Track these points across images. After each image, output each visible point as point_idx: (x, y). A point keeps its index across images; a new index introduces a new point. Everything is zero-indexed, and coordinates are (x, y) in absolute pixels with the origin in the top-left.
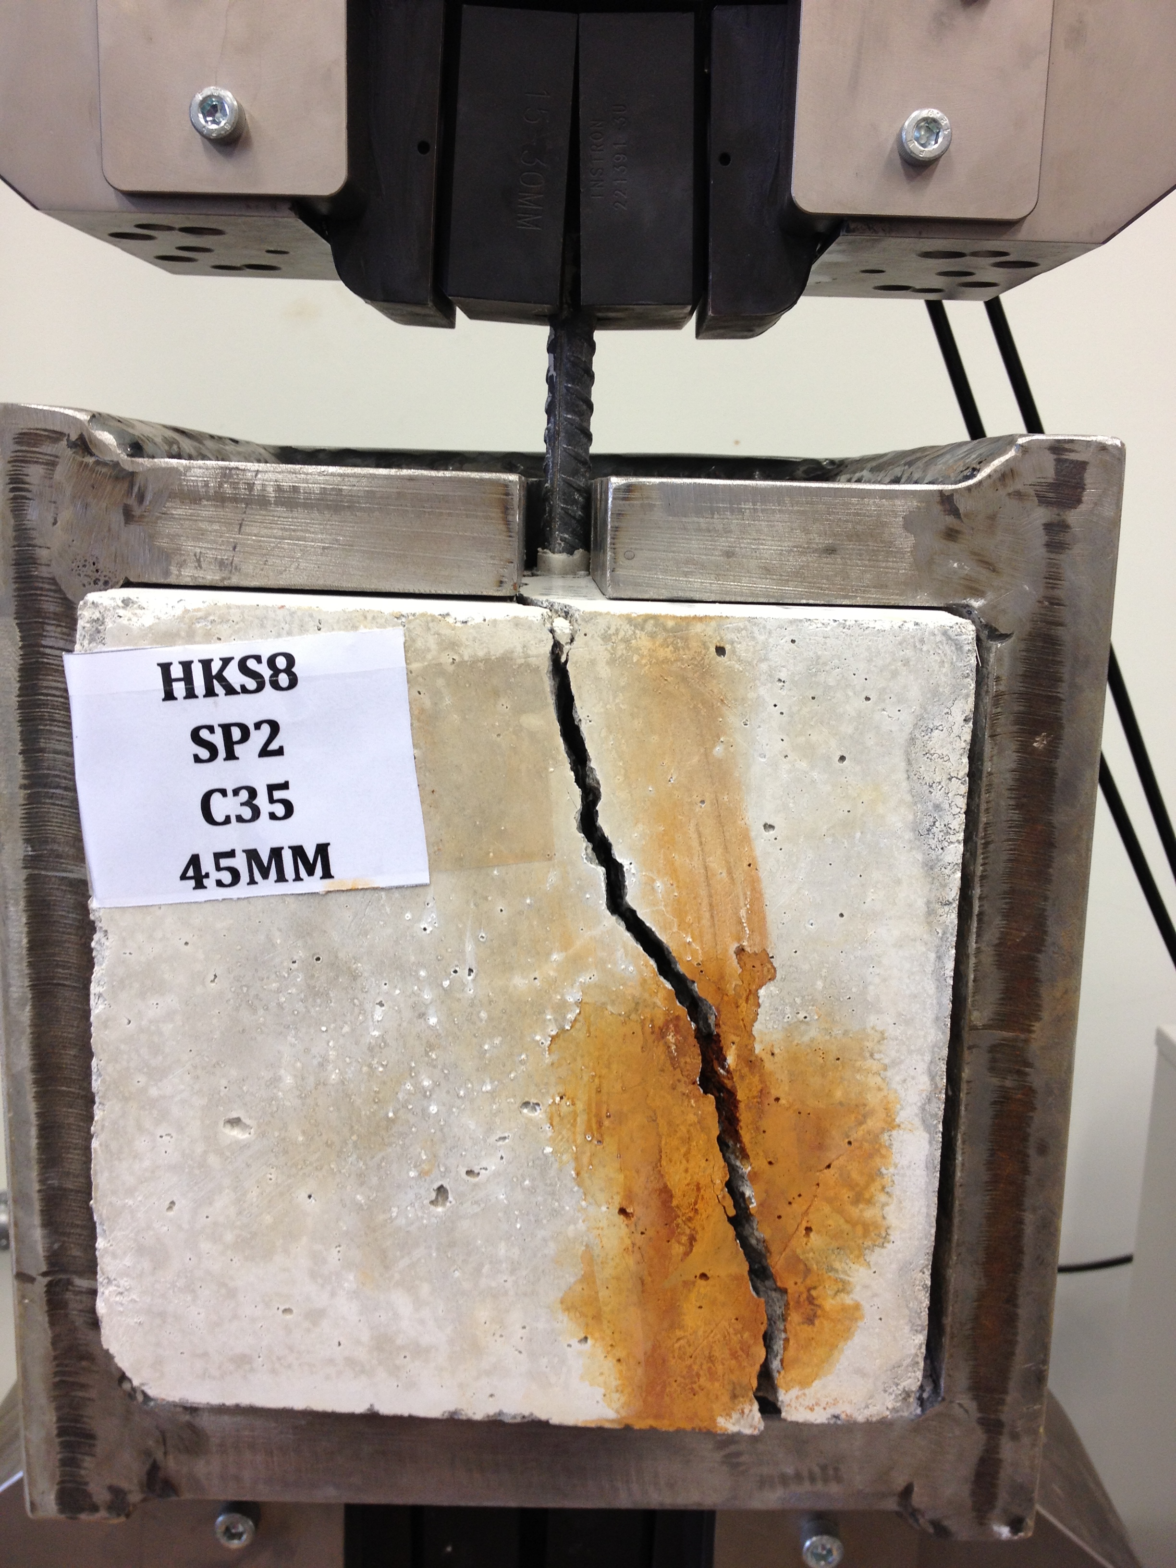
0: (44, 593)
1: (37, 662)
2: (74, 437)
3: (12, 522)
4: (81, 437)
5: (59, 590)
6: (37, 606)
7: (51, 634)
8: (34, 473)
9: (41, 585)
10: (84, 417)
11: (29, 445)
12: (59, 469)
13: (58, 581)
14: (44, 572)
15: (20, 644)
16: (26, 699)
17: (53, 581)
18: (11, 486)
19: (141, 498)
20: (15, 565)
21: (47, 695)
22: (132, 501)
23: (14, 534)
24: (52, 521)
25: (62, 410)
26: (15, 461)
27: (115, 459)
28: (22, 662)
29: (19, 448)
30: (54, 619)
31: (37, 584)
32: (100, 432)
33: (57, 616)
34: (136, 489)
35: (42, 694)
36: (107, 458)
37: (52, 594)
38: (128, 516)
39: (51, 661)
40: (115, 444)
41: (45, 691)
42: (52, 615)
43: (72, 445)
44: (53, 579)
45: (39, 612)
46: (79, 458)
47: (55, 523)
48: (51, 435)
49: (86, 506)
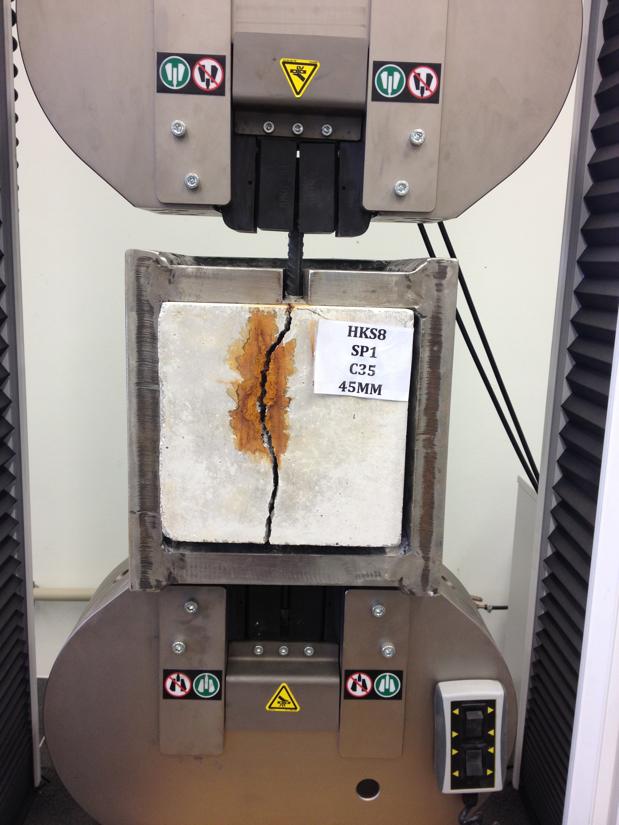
0: (145, 304)
1: (142, 325)
2: (154, 259)
3: (136, 284)
4: (157, 259)
5: (149, 304)
6: (143, 308)
7: (146, 316)
8: (143, 269)
9: (144, 302)
10: (158, 253)
11: (141, 261)
12: (150, 268)
13: (149, 301)
14: (145, 298)
15: (137, 319)
16: (139, 335)
17: (148, 301)
18: (136, 273)
19: (174, 277)
20: (136, 296)
21: (145, 334)
22: (171, 278)
23: (137, 287)
24: (147, 283)
25: (151, 251)
26: (137, 266)
27: (166, 266)
28: (138, 325)
29: (139, 262)
30: (148, 312)
31: (142, 302)
32: (163, 258)
33: (148, 311)
34: (172, 274)
35: (144, 334)
36: (164, 265)
37: (147, 305)
38: (170, 282)
39: (146, 324)
40: (166, 261)
41: (144, 333)
42: (147, 311)
43: (154, 261)
44: (148, 300)
45: (143, 310)
46: (156, 265)
47: (148, 284)
48: (148, 258)
49: (158, 279)
